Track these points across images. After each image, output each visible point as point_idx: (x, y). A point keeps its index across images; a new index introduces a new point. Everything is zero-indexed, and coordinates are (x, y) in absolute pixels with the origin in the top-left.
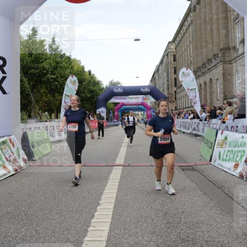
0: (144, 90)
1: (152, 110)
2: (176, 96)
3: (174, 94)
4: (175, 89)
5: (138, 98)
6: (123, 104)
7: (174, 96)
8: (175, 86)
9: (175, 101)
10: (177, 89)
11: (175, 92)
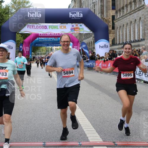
0: (73, 16)
1: (84, 46)
2: (113, 24)
3: (111, 20)
4: (112, 13)
5: (65, 27)
6: (37, 36)
7: (111, 24)
8: (113, 8)
9: (112, 30)
10: (117, 12)
11: (113, 17)
